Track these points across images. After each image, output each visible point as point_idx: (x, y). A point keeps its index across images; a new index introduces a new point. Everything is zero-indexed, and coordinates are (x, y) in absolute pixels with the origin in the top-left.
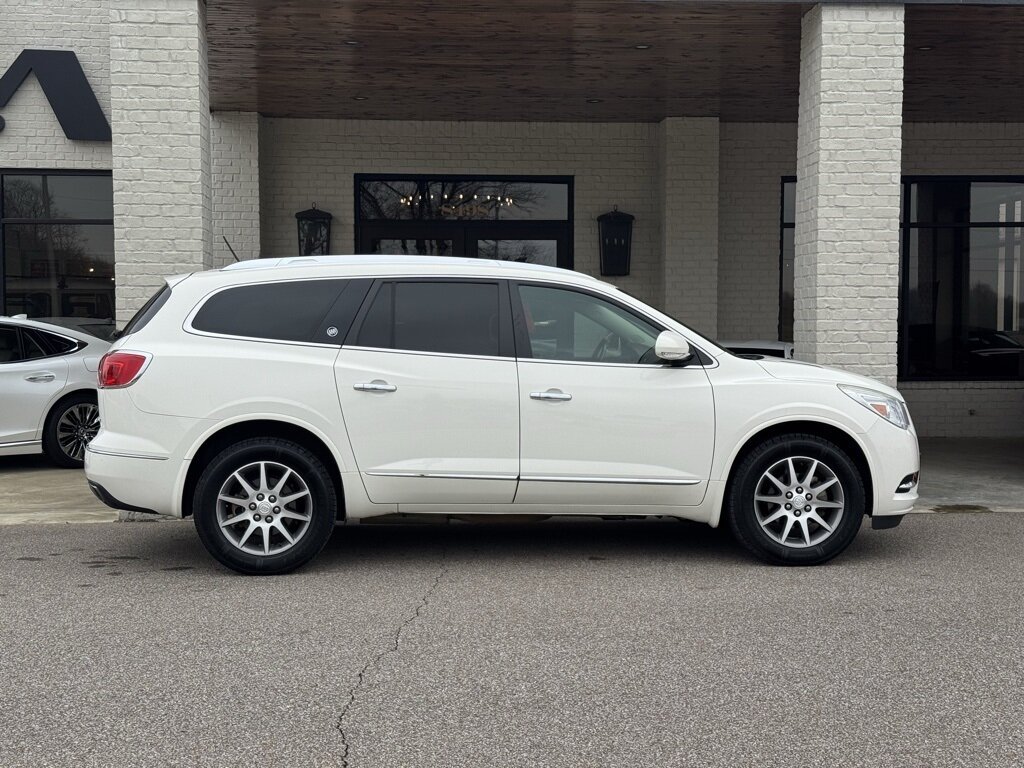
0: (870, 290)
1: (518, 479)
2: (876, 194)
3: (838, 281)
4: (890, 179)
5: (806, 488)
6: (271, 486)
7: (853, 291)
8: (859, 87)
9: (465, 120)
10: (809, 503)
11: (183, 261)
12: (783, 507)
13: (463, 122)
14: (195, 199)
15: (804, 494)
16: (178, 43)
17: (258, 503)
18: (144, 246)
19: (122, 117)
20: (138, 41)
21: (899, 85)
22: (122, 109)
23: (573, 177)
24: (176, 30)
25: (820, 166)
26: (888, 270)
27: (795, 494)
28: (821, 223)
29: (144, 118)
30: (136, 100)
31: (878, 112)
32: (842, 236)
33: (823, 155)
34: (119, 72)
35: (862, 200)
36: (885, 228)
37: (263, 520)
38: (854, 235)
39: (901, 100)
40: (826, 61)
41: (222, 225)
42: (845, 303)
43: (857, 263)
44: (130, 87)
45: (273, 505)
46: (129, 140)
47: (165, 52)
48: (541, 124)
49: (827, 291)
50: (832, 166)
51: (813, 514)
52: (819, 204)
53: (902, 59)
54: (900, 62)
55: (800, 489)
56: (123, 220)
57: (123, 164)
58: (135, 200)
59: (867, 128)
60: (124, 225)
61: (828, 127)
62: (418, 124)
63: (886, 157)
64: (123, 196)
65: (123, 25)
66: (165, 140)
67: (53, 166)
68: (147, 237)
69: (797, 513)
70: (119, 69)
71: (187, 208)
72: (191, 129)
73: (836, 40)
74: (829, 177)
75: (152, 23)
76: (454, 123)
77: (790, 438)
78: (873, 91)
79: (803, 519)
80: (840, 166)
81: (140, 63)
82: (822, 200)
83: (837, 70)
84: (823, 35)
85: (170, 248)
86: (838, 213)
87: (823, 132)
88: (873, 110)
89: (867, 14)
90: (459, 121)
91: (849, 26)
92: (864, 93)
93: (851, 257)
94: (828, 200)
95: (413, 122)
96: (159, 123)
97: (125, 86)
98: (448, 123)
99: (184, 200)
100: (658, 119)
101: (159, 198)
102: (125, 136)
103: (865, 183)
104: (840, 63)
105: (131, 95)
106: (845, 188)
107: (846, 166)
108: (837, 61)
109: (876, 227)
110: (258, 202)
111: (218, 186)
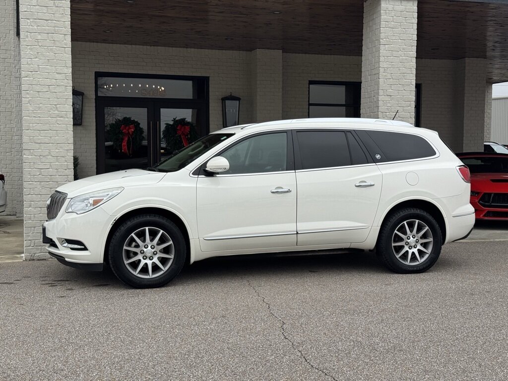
2: (405, 90)
4: (411, 83)
8: (397, 38)
9: (154, 46)
11: (62, 117)
13: (153, 47)
14: (69, 83)
18: (39, 108)
19: (27, 36)
21: (415, 37)
22: (27, 32)
23: (209, 77)
25: (380, 76)
28: (380, 103)
29: (39, 37)
30: (35, 27)
31: (406, 50)
32: (390, 110)
33: (381, 70)
34: (25, 11)
35: (398, 92)
36: (409, 107)
39: (416, 45)
40: (383, 24)
44: (31, 20)
46: (31, 49)
48: (193, 50)
50: (385, 75)
52: (380, 94)
53: (416, 25)
54: (415, 27)
56: (28, 93)
57: (28, 63)
58: (34, 83)
59: (401, 58)
60: (28, 96)
61: (384, 56)
62: (129, 46)
63: (409, 72)
64: (28, 80)
66: (51, 49)
68: (41, 104)
70: (26, 10)
71: (64, 88)
72: (66, 45)
73: (388, 14)
74: (384, 81)
76: (148, 47)
78: (404, 40)
80: (389, 76)
81: (38, 8)
82: (381, 92)
83: (388, 29)
84: (382, 11)
85: (54, 109)
86: (388, 98)
87: (382, 59)
88: (404, 49)
89: (401, 2)
90: (151, 46)
91: (393, 8)
92: (400, 41)
94: (384, 92)
95: (126, 45)
96: (48, 41)
97: (29, 19)
98: (145, 47)
99: (62, 84)
100: (251, 50)
101: (48, 82)
102: (29, 47)
103: (400, 85)
104: (389, 25)
105: (32, 24)
106: (391, 87)
107: (391, 76)
108: (388, 24)
109: (404, 106)
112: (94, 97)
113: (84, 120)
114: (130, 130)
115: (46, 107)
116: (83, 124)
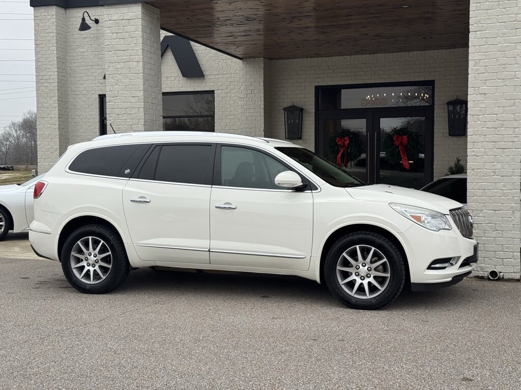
0: (502, 144)
1: (209, 251)
2: (506, 85)
3: (481, 139)
4: (515, 76)
5: (368, 264)
6: (94, 249)
7: (491, 145)
8: (494, 21)
9: (373, 54)
10: (369, 272)
12: (354, 274)
13: (372, 55)
14: (141, 105)
15: (366, 268)
16: (133, 28)
17: (89, 257)
18: (119, 128)
19: (110, 66)
20: (116, 29)
22: (110, 63)
23: (434, 81)
24: (132, 22)
25: (469, 70)
26: (514, 131)
27: (361, 267)
28: (470, 104)
29: (119, 66)
30: (115, 58)
31: (507, 35)
32: (483, 112)
33: (470, 63)
34: (108, 45)
35: (497, 89)
36: (512, 106)
37: (91, 266)
38: (492, 111)
40: (473, 6)
41: (247, 115)
42: (485, 152)
43: (494, 128)
44: (113, 52)
45: (95, 259)
46: (112, 77)
47: (127, 33)
48: (415, 53)
49: (474, 145)
50: (477, 69)
51: (371, 280)
52: (469, 93)
55: (364, 264)
56: (110, 116)
57: (111, 89)
58: (115, 107)
59: (500, 45)
60: (111, 119)
61: (474, 46)
62: (348, 57)
64: (110, 105)
65: (109, 22)
66: (127, 76)
67: (178, 91)
68: (120, 124)
69: (362, 278)
71: (137, 109)
72: (139, 71)
74: (475, 77)
75: (122, 20)
76: (367, 56)
77: (358, 234)
78: (505, 22)
79: (365, 283)
80: (482, 70)
81: (117, 40)
82: (470, 91)
83: (480, 11)
86: (479, 97)
87: (470, 49)
88: (504, 34)
90: (370, 54)
92: (498, 24)
93: (489, 124)
94: (474, 90)
96: (125, 69)
97: (111, 51)
98: (364, 56)
99: (136, 106)
101: (125, 105)
102: (111, 76)
103: (499, 79)
104: (482, 7)
105: (113, 56)
106: (485, 83)
107: (485, 69)
108: (480, 6)
109: (506, 106)
110: (263, 103)
111: (245, 96)
112: (313, 111)
113: (304, 134)
114: (346, 143)
115: (124, 127)
116: (303, 137)
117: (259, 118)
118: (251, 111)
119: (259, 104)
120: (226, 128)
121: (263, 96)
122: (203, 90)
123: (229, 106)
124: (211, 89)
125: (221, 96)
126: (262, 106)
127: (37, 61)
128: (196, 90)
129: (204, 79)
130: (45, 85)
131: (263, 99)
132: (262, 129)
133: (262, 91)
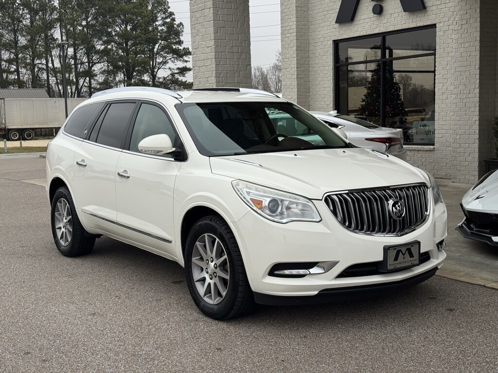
5: (215, 260)
6: (65, 211)
10: (216, 271)
12: (205, 270)
15: (213, 264)
17: (63, 219)
27: (210, 262)
37: (64, 228)
41: (461, 51)
45: (66, 221)
51: (217, 280)
55: (212, 259)
69: (211, 277)
79: (212, 283)
110: (479, 35)
111: (460, 28)
117: (473, 54)
118: (466, 45)
119: (475, 35)
120: (447, 68)
121: (479, 25)
122: (425, 24)
123: (450, 41)
124: (433, 23)
125: (442, 30)
126: (478, 39)
127: (282, 12)
128: (418, 25)
129: (426, 12)
130: (287, 35)
131: (479, 30)
132: (478, 66)
133: (478, 19)
